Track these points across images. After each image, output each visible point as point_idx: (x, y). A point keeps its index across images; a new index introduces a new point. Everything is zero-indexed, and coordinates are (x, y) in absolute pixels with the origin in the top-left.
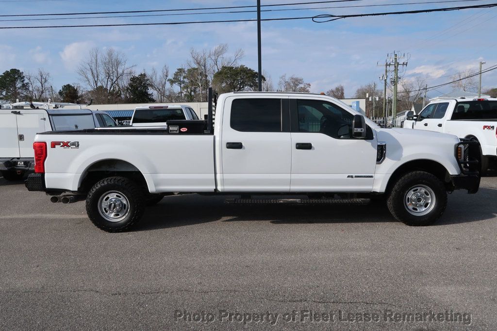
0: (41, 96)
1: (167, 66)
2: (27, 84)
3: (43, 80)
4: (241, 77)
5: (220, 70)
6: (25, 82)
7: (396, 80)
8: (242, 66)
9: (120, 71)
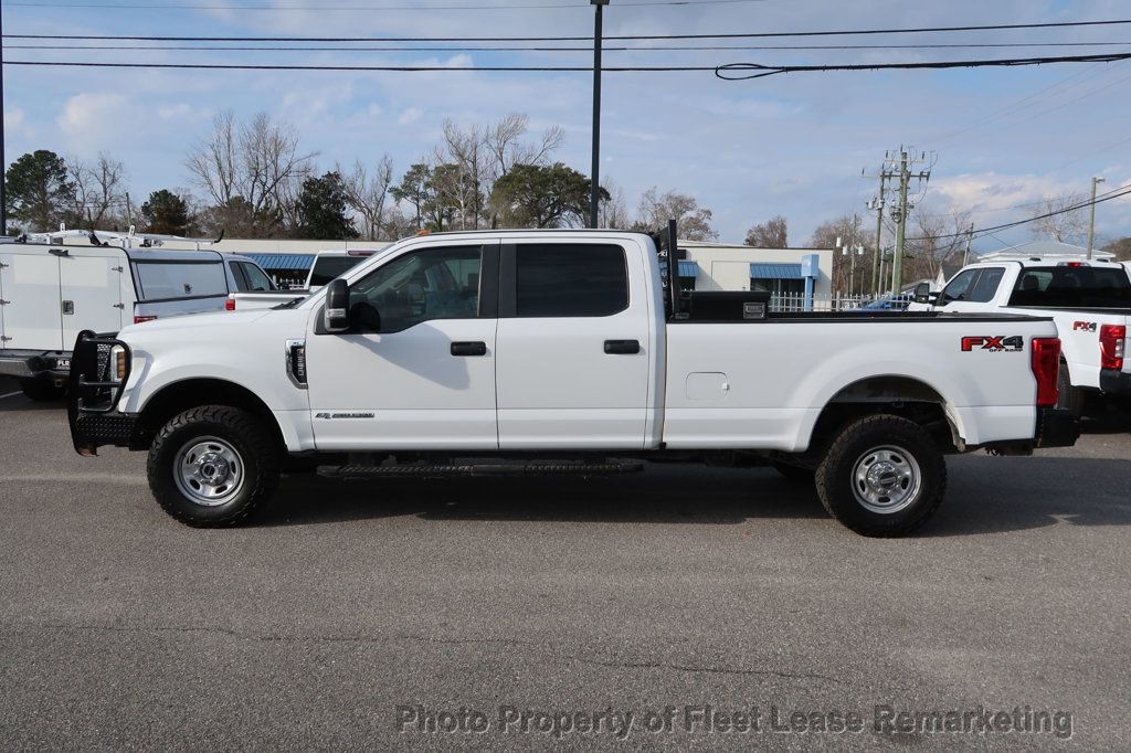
0: (101, 213)
1: (389, 158)
2: (71, 185)
3: (108, 179)
4: (554, 190)
5: (508, 171)
6: (68, 181)
7: (902, 211)
8: (558, 165)
9: (283, 166)
